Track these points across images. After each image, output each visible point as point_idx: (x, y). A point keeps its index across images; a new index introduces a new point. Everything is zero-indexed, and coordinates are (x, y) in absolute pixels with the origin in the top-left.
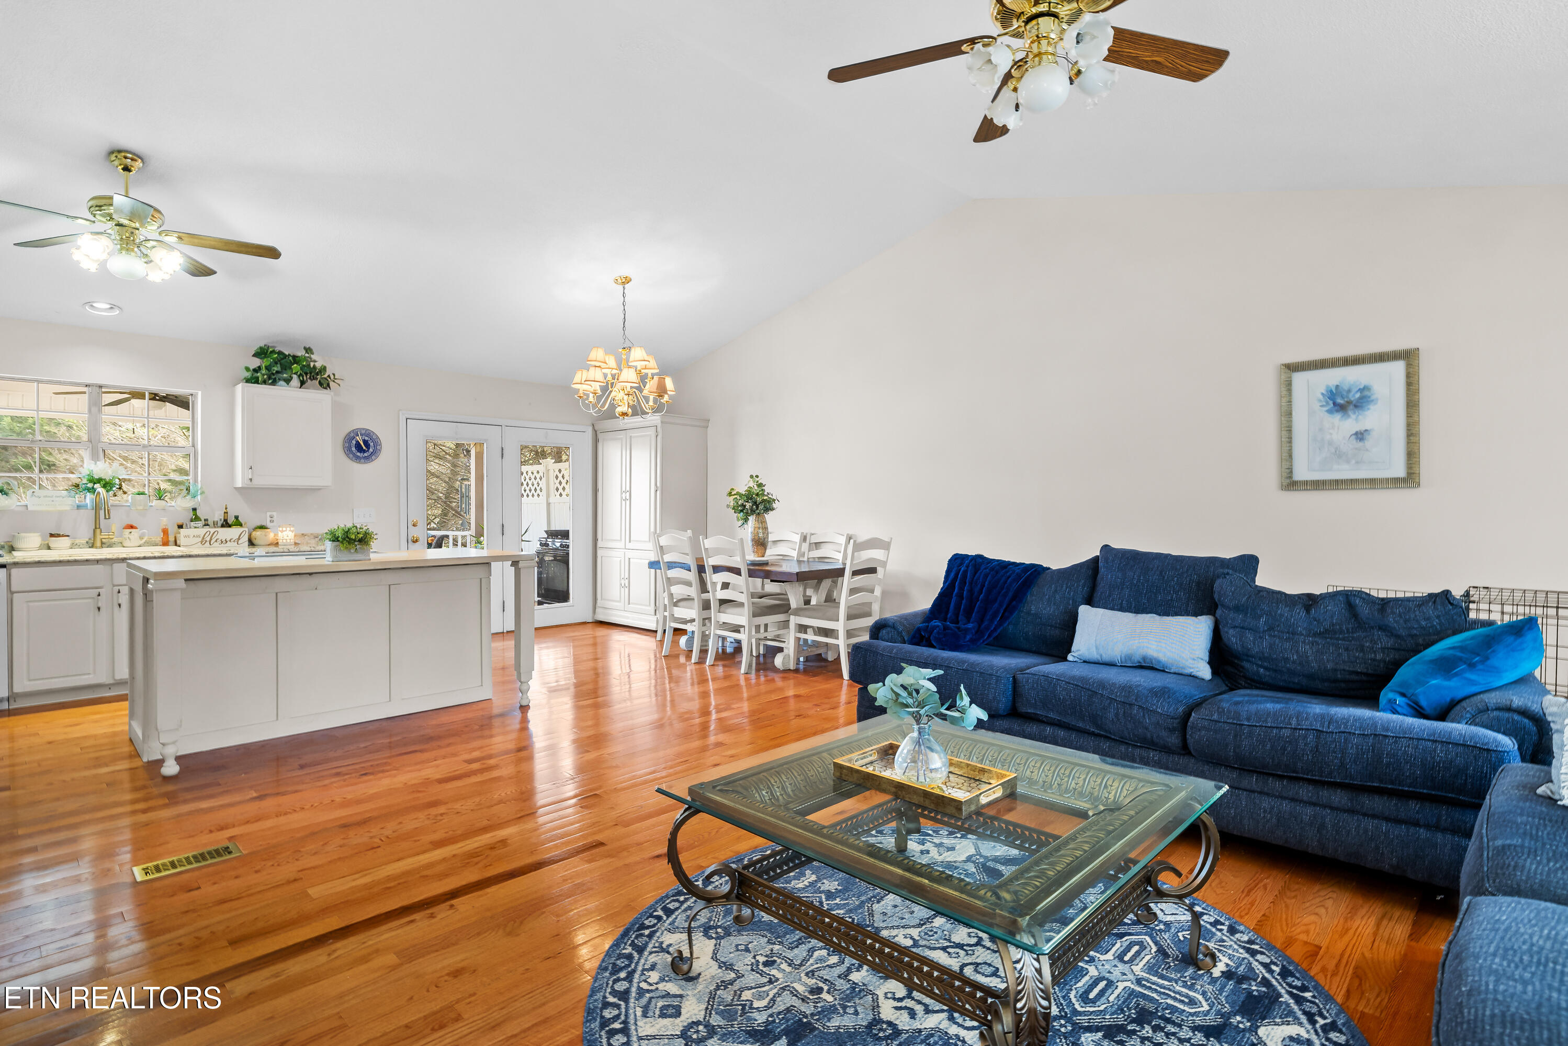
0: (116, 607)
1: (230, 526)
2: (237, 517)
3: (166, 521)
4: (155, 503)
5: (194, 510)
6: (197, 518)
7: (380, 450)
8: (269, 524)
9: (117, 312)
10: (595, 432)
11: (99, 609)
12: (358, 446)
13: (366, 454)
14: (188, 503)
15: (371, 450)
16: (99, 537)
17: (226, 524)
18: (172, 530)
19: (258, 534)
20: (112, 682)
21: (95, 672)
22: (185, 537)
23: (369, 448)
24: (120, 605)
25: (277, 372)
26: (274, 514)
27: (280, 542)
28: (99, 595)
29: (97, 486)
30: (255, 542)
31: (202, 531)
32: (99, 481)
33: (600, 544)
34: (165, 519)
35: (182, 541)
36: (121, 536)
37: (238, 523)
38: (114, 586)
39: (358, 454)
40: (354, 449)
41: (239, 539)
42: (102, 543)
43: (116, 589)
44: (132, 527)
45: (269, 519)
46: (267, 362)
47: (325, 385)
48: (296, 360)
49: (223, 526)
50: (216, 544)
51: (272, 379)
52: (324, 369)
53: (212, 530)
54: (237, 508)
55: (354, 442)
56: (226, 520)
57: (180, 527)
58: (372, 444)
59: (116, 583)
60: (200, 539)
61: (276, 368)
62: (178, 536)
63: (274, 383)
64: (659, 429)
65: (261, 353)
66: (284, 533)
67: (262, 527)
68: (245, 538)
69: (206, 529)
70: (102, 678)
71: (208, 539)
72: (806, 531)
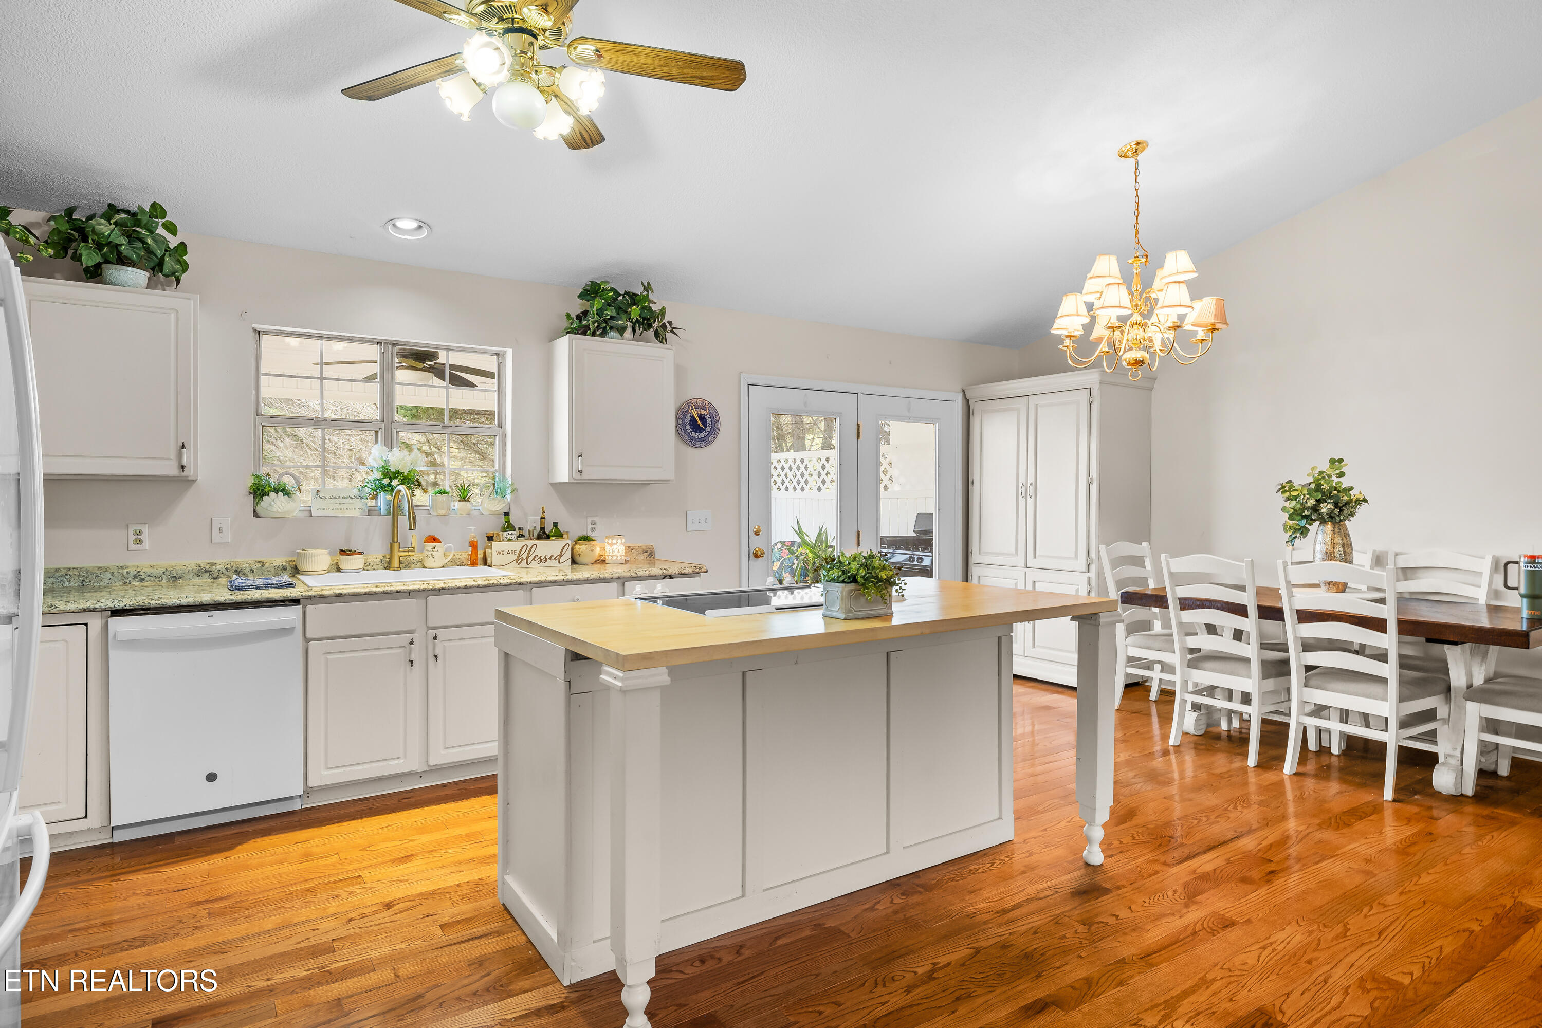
0: (431, 660)
1: (548, 537)
2: (555, 525)
3: (474, 532)
4: (457, 505)
5: (507, 514)
6: (509, 527)
7: (718, 429)
8: (592, 535)
9: (425, 232)
10: (967, 401)
11: (412, 662)
12: (693, 422)
13: (702, 435)
14: (498, 506)
15: (708, 429)
16: (397, 554)
17: (543, 535)
18: (481, 543)
19: (582, 548)
20: (426, 768)
21: (405, 757)
22: (498, 553)
23: (706, 427)
24: (436, 656)
25: (612, 318)
26: (596, 519)
27: (608, 559)
28: (411, 643)
29: (395, 482)
30: (578, 559)
31: (517, 545)
32: (397, 474)
33: (975, 558)
34: (473, 528)
35: (494, 558)
36: (422, 551)
37: (559, 535)
38: (429, 628)
39: (694, 434)
40: (688, 427)
41: (561, 555)
42: (401, 563)
43: (432, 633)
44: (435, 540)
45: (590, 526)
46: (598, 303)
47: (660, 336)
48: (634, 299)
49: (539, 537)
50: (534, 563)
51: (603, 329)
52: (663, 312)
53: (530, 543)
54: (558, 513)
55: (689, 418)
56: (542, 529)
57: (490, 539)
58: (709, 420)
59: (430, 625)
60: (515, 557)
61: (610, 312)
62: (488, 551)
63: (603, 335)
64: (1095, 392)
65: (591, 291)
66: (615, 547)
67: (586, 539)
68: (568, 555)
69: (521, 543)
70: (415, 765)
71: (525, 556)
72: (1380, 548)
